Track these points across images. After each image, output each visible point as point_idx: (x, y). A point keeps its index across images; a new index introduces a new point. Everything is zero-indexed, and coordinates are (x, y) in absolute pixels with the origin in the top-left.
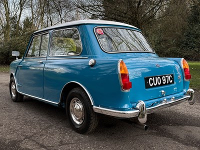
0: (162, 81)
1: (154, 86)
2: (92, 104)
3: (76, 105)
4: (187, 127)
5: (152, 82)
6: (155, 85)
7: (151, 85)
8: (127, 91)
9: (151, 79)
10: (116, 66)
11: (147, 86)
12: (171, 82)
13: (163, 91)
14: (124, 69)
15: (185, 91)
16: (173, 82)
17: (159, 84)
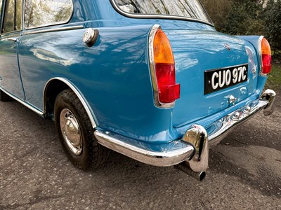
0: (232, 78)
1: (219, 88)
2: (94, 126)
3: (69, 121)
4: (254, 149)
5: (216, 80)
6: (221, 85)
7: (215, 87)
8: (167, 106)
9: (215, 74)
10: (144, 46)
11: (208, 89)
12: (244, 78)
13: (232, 97)
14: (163, 51)
15: (258, 92)
16: (246, 79)
17: (228, 83)
